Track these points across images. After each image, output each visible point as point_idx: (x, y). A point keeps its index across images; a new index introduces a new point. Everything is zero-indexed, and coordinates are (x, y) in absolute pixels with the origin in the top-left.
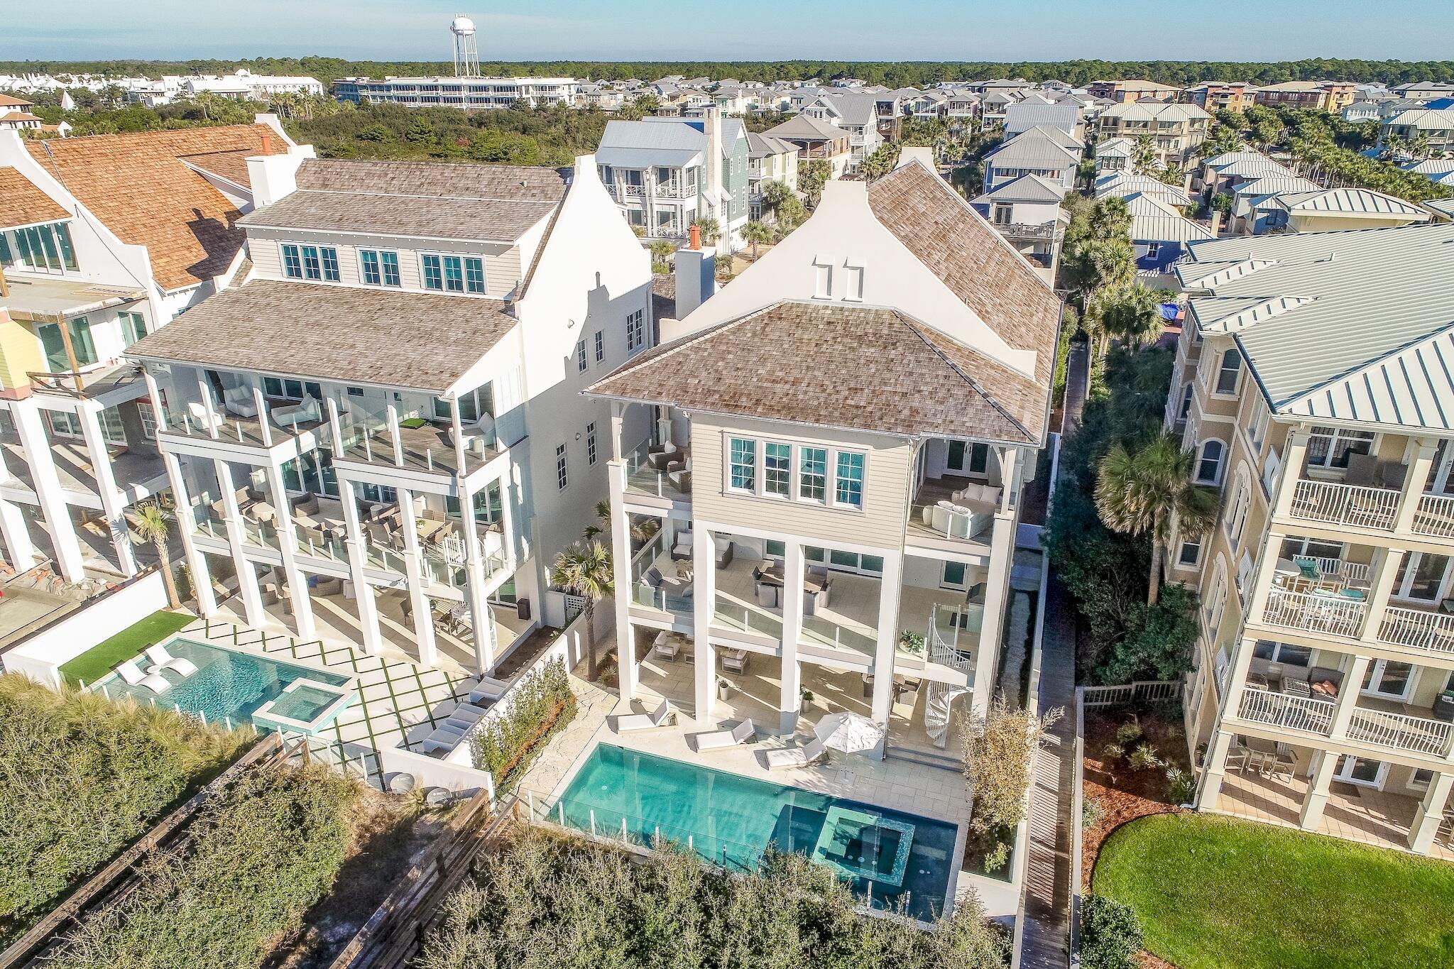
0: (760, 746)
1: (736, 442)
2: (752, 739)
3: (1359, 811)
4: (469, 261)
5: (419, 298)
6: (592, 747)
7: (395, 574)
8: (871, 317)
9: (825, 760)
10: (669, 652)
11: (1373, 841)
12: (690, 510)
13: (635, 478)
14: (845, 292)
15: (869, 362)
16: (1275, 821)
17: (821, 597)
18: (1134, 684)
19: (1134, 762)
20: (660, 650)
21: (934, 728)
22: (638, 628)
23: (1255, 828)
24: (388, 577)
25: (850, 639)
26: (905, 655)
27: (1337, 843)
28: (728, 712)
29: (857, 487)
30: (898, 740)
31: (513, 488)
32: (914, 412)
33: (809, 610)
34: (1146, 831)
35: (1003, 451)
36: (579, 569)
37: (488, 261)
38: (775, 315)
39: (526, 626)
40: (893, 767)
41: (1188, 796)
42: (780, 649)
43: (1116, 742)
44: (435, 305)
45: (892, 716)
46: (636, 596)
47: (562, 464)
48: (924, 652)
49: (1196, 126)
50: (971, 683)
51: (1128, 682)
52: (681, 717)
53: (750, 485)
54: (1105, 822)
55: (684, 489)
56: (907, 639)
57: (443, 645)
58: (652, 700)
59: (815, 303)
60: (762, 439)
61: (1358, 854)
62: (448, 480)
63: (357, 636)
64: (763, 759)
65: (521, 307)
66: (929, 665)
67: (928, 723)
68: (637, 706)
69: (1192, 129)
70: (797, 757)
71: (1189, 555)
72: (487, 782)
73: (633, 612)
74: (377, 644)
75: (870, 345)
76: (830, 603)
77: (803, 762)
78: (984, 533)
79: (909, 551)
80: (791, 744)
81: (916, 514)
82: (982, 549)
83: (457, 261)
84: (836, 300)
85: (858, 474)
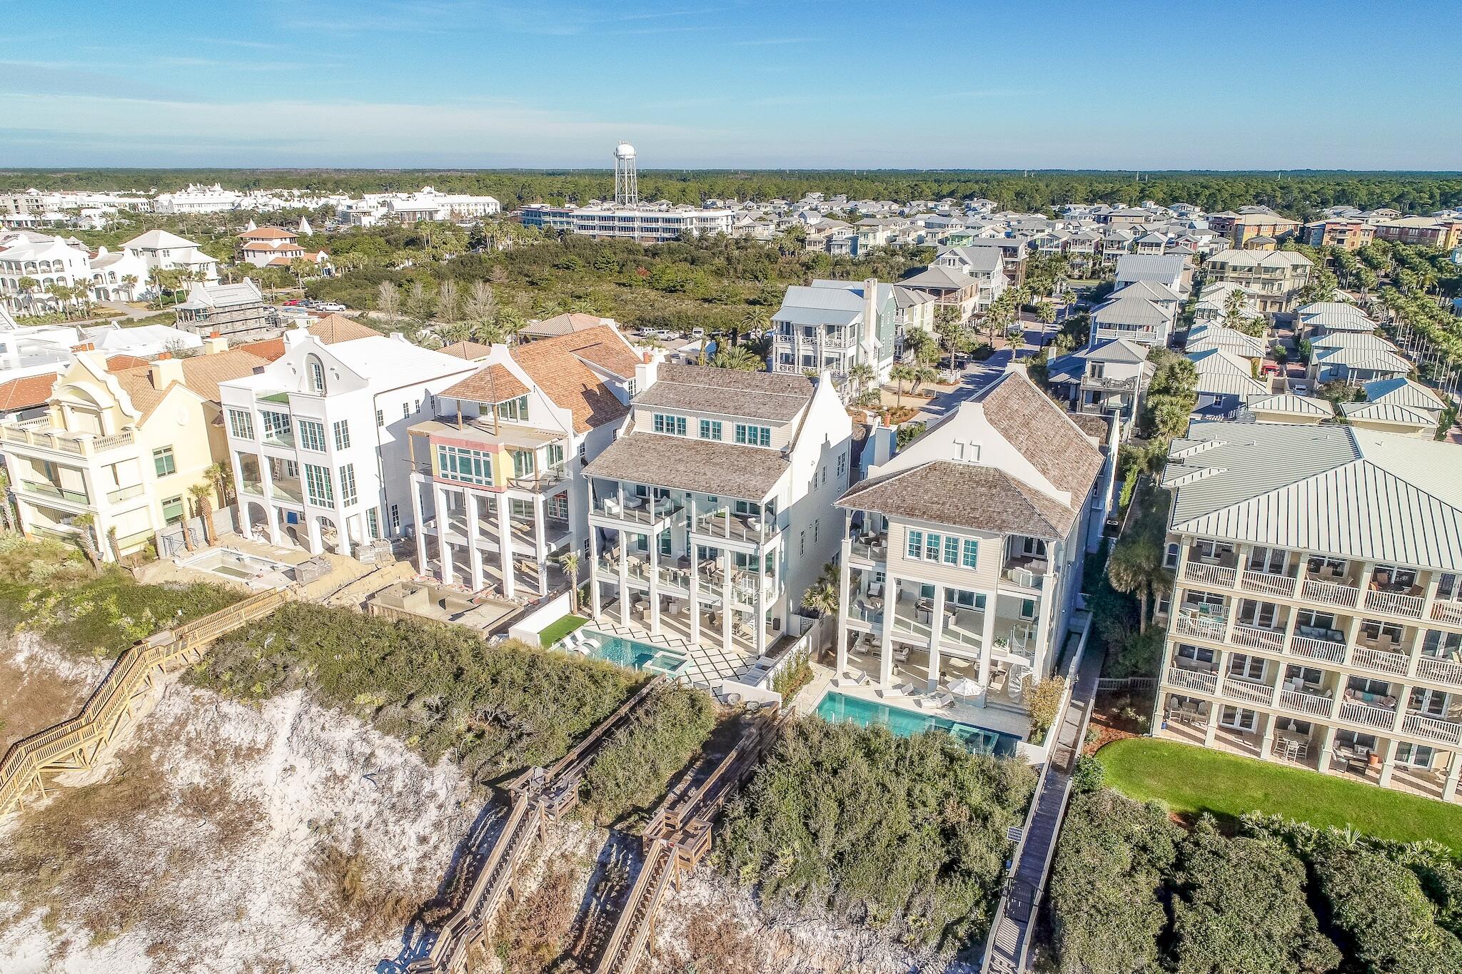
0: (916, 697)
1: (912, 533)
2: (912, 693)
3: (1239, 741)
4: (762, 430)
5: (733, 447)
6: (825, 693)
7: (715, 597)
8: (984, 471)
9: (952, 705)
10: (863, 650)
11: (1235, 751)
12: (885, 567)
13: (854, 550)
14: (970, 457)
15: (981, 495)
16: (1192, 742)
17: (952, 619)
18: (1129, 679)
19: (1124, 716)
20: (858, 648)
21: (1014, 693)
22: (850, 632)
23: (1180, 745)
24: (710, 598)
25: (967, 640)
26: (997, 648)
27: (1222, 753)
28: (898, 681)
29: (974, 558)
30: (990, 699)
31: (781, 552)
32: (1004, 521)
33: (946, 629)
34: (1122, 744)
35: (1047, 542)
36: (819, 597)
37: (773, 430)
38: (933, 467)
39: (778, 634)
40: (989, 711)
41: (1146, 729)
42: (929, 644)
43: (1117, 707)
44: (743, 452)
45: (989, 688)
46: (851, 614)
47: (802, 541)
48: (1007, 648)
49: (1299, 271)
50: (1032, 665)
51: (1126, 676)
52: (871, 682)
53: (918, 555)
54: (1103, 740)
55: (881, 558)
56: (998, 641)
57: (735, 641)
58: (856, 673)
59: (954, 462)
60: (926, 532)
61: (1232, 759)
62: (755, 546)
63: (687, 635)
64: (919, 703)
65: (794, 456)
66: (1009, 655)
67: (1010, 690)
68: (846, 675)
69: (1295, 274)
70: (938, 702)
71: (1164, 608)
72: (778, 697)
73: (848, 622)
74: (697, 638)
75: (983, 486)
76: (956, 624)
77: (940, 706)
78: (1038, 584)
79: (1000, 592)
80: (933, 697)
81: (1004, 574)
82: (1037, 592)
83: (756, 429)
84: (965, 461)
85: (974, 551)
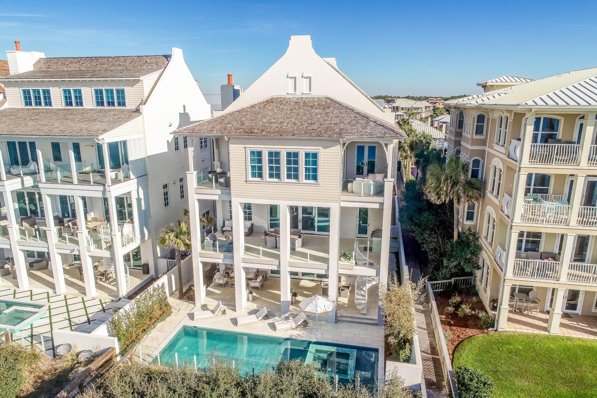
0: (270, 321)
1: (252, 153)
2: (267, 317)
3: (574, 324)
4: (118, 91)
5: (91, 110)
6: (179, 328)
7: (73, 246)
8: (316, 100)
9: (305, 324)
10: (221, 282)
11: (585, 336)
12: (230, 194)
13: (200, 181)
14: (303, 89)
16: (537, 332)
17: (299, 242)
18: (453, 280)
19: (460, 313)
20: (217, 281)
21: (360, 304)
22: (205, 264)
23: (527, 336)
24: (68, 248)
25: (314, 258)
26: (344, 262)
27: (568, 339)
28: (254, 306)
29: (315, 170)
30: (341, 312)
31: (139, 200)
32: (341, 130)
33: (293, 249)
34: (474, 342)
35: (386, 145)
36: (172, 235)
37: (128, 90)
38: (270, 101)
39: (147, 277)
40: (341, 325)
41: (491, 324)
42: (279, 266)
43: (450, 306)
44: (100, 111)
45: (338, 303)
46: (203, 248)
47: (166, 194)
48: (353, 262)
49: (427, 109)
50: (378, 274)
52: (228, 311)
53: (260, 175)
54: (452, 341)
55: (227, 185)
56: (344, 255)
57: (99, 287)
58: (212, 303)
59: (288, 96)
60: (265, 149)
61: (580, 343)
62: (101, 188)
63: (52, 286)
64: (273, 327)
65: (144, 109)
66: (355, 267)
67: (356, 302)
68: (204, 307)
70: (291, 323)
71: (470, 216)
73: (201, 256)
74: (62, 288)
75: (316, 108)
76: (303, 245)
77: (294, 326)
78: (380, 191)
79: (343, 204)
80: (287, 318)
81: (345, 188)
82: (379, 199)
83: (112, 91)
84: (298, 94)
85: (315, 163)
